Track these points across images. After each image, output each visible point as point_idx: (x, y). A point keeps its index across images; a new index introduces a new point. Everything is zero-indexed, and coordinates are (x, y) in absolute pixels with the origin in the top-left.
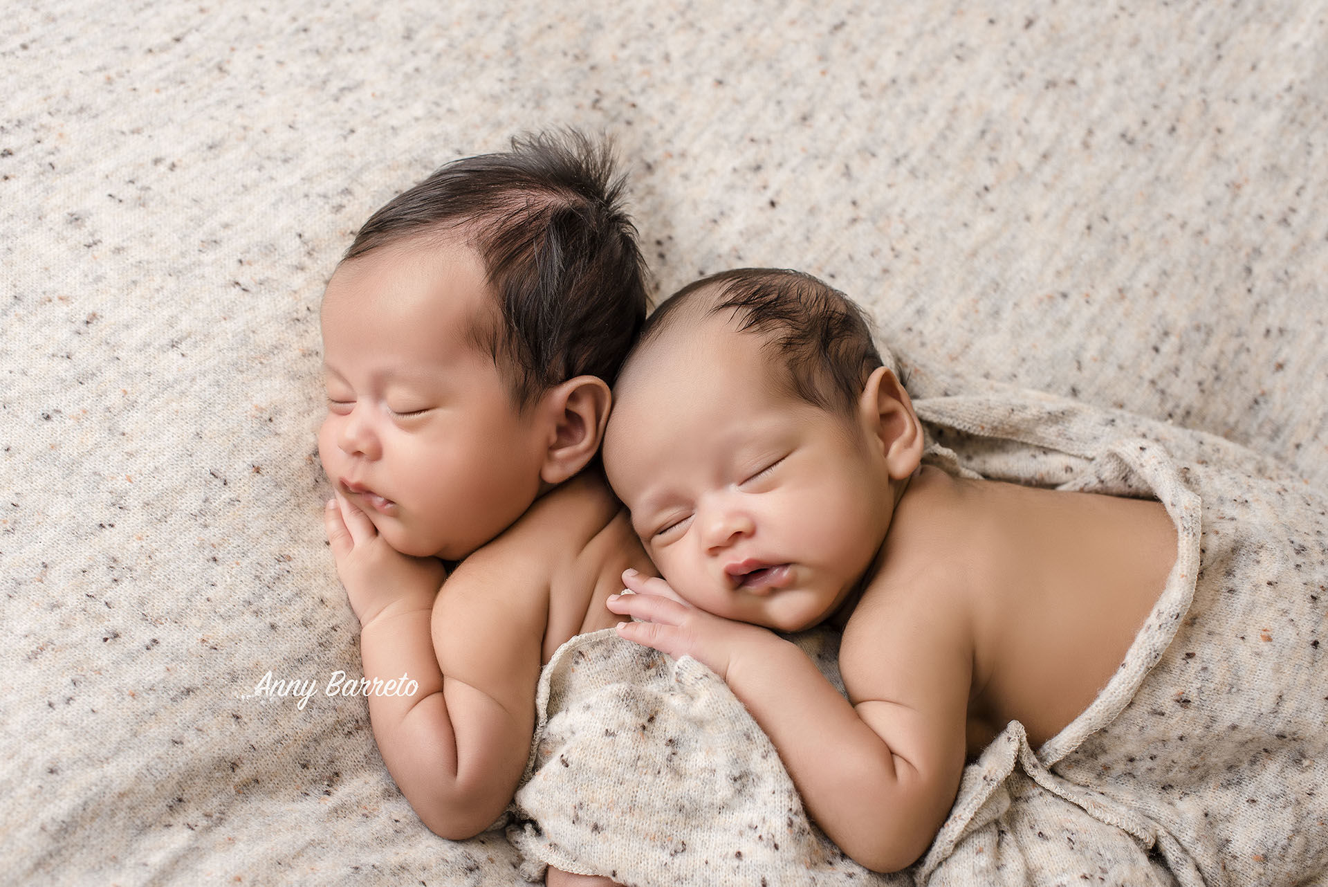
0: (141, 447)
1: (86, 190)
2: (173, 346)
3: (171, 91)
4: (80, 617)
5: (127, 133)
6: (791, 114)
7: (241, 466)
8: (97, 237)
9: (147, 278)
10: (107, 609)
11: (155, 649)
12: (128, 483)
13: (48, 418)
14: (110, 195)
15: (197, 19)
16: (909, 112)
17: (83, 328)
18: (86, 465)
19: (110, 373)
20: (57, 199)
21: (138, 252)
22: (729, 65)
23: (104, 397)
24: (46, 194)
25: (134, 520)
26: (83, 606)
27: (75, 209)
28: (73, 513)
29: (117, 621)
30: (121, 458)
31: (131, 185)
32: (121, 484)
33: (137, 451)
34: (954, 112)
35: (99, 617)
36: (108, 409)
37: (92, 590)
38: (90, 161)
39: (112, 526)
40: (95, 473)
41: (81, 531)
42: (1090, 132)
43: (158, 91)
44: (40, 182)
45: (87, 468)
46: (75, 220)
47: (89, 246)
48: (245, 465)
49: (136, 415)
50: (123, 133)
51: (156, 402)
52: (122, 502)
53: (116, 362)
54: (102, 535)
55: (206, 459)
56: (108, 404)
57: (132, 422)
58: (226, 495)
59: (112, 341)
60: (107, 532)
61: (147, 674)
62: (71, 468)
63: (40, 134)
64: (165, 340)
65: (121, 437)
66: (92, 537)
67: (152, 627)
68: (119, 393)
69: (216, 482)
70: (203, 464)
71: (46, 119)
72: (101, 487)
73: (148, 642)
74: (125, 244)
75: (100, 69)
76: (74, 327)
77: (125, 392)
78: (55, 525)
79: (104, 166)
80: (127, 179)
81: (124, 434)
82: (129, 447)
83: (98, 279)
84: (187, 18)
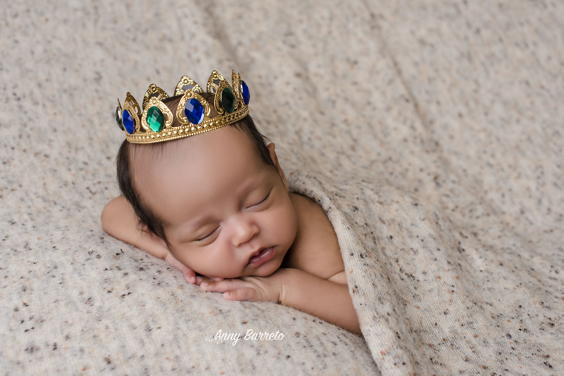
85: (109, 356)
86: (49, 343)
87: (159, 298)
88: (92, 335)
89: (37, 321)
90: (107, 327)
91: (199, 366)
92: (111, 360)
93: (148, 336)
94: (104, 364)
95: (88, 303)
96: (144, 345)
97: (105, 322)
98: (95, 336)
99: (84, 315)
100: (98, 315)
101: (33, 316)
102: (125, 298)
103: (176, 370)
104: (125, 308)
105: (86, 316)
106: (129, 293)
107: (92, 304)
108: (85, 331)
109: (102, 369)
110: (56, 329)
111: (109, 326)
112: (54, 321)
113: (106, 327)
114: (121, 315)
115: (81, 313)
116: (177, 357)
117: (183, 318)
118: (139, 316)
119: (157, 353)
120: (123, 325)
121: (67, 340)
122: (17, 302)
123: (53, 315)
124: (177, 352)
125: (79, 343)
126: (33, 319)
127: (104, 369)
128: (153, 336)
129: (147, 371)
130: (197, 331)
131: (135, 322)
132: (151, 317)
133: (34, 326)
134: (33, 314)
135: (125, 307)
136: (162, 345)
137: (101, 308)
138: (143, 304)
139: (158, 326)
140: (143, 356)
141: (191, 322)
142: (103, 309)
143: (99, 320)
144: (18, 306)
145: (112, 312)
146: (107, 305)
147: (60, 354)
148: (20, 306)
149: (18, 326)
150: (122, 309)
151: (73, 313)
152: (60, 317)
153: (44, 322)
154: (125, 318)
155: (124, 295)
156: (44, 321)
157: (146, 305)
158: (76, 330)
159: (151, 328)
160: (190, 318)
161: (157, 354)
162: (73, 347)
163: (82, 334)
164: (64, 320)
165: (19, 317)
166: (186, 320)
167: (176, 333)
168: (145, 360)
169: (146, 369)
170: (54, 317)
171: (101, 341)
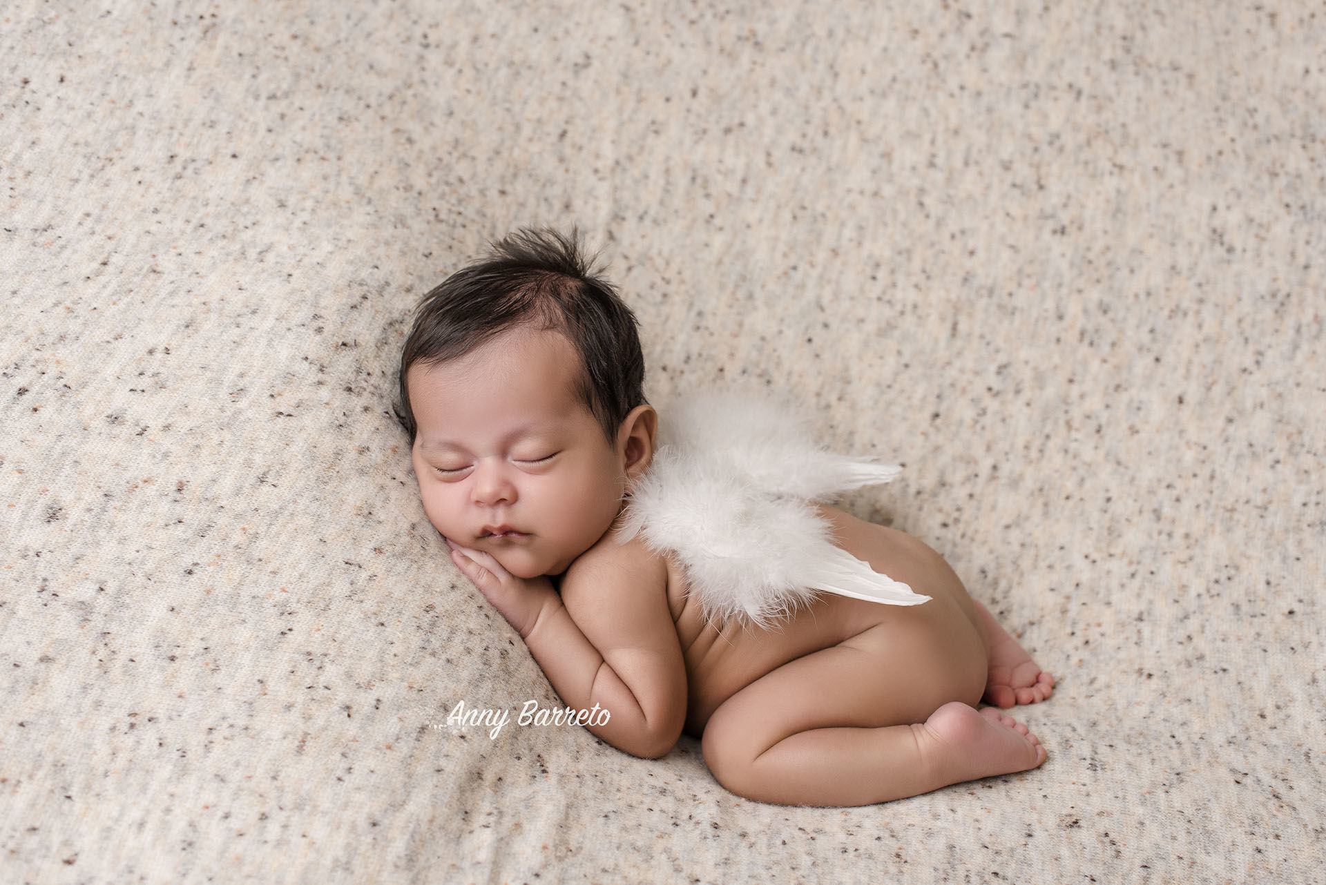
0: (280, 564)
1: (109, 394)
2: (262, 482)
3: (126, 300)
4: (314, 706)
5: (111, 340)
6: (557, 206)
7: (365, 553)
8: (143, 425)
9: (205, 439)
10: (328, 692)
11: (381, 707)
12: (284, 594)
13: (190, 572)
14: (131, 390)
15: (110, 246)
16: (636, 182)
17: (178, 496)
18: (242, 593)
19: (222, 520)
20: (89, 410)
21: (183, 424)
22: (502, 179)
23: (228, 540)
24: (75, 409)
25: (304, 619)
26: (310, 697)
27: (110, 412)
28: (255, 634)
29: (342, 696)
30: (268, 578)
31: (141, 376)
32: (279, 596)
33: (278, 569)
34: (667, 171)
35: (329, 700)
36: (237, 547)
37: (308, 682)
38: (96, 372)
39: (290, 630)
40: (254, 597)
41: (270, 644)
42: (769, 154)
43: (114, 304)
44: (66, 402)
45: (245, 594)
46: (114, 419)
47: (140, 434)
48: (368, 550)
49: (263, 543)
50: (108, 342)
51: (274, 529)
52: (288, 609)
53: (222, 510)
54: (288, 640)
55: (337, 554)
56: (235, 543)
57: (262, 547)
58: (364, 575)
59: (209, 495)
60: (290, 636)
61: (388, 727)
62: (233, 600)
63: (40, 367)
64: (252, 480)
65: (260, 563)
66: (281, 644)
67: (369, 691)
68: (239, 532)
69: (352, 568)
70: (336, 559)
71: (36, 355)
72: (265, 605)
73: (374, 703)
74: (169, 421)
75: (56, 305)
76: (170, 499)
77: (244, 529)
78: (247, 648)
79: (110, 371)
80: (137, 374)
81: (260, 560)
82: (270, 568)
83: (166, 455)
84: (102, 247)
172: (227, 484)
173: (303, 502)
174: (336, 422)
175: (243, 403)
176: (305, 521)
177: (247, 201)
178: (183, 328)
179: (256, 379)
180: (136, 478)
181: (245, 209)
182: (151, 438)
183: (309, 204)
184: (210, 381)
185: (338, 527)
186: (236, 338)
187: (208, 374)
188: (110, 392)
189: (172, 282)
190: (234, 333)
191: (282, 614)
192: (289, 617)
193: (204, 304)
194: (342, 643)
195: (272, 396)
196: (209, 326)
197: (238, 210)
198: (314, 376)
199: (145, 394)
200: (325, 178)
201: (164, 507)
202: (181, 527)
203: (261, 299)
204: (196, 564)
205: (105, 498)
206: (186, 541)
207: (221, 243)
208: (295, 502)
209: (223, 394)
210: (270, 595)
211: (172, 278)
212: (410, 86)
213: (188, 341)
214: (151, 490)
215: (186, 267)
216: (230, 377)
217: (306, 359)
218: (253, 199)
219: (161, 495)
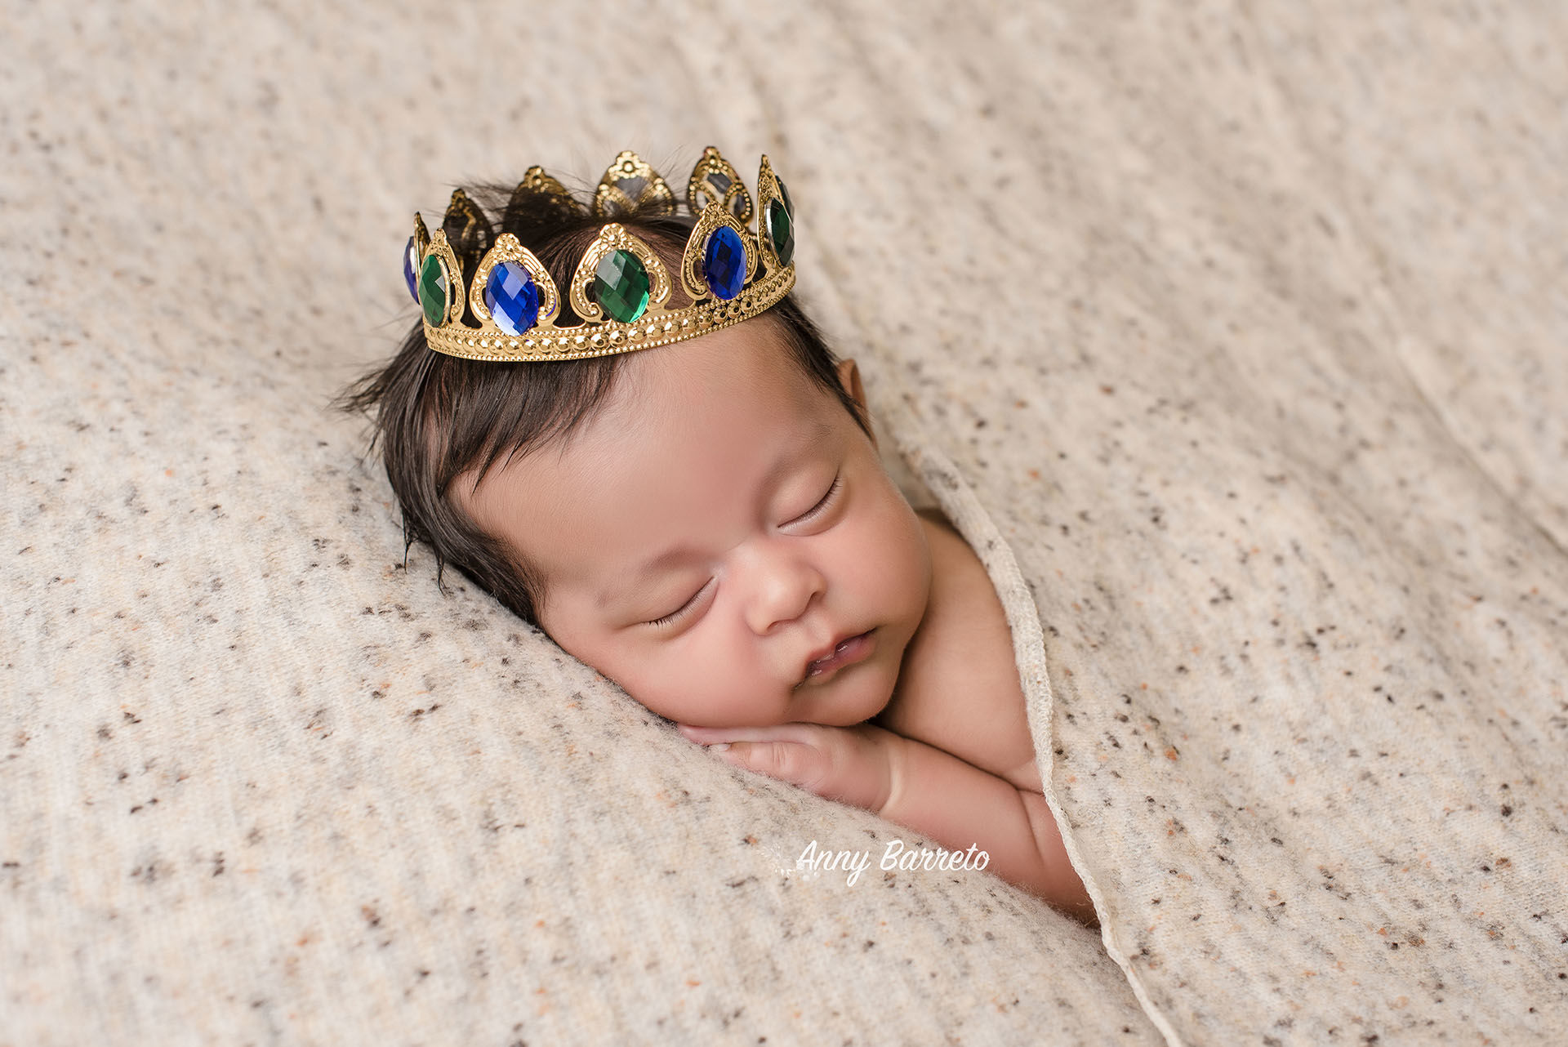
85: (376, 901)
86: (200, 851)
87: (520, 734)
88: (328, 832)
89: (165, 777)
90: (371, 810)
91: (628, 954)
92: (379, 914)
93: (490, 847)
94: (362, 925)
95: (315, 727)
96: (474, 874)
97: (366, 792)
98: (336, 837)
99: (304, 768)
100: (342, 771)
101: (153, 760)
102: (421, 723)
103: (565, 964)
104: (423, 754)
105: (310, 770)
106: (434, 708)
107: (326, 731)
108: (305, 817)
109: (356, 941)
110: (222, 808)
111: (377, 805)
112: (216, 778)
113: (367, 810)
114: (410, 773)
115: (293, 758)
116: (567, 923)
117: (588, 805)
118: (464, 783)
119: (512, 904)
120: (418, 805)
121: (253, 843)
122: (104, 706)
123: (213, 757)
124: (568, 907)
125: (289, 857)
126: (155, 770)
127: (361, 944)
128: (502, 849)
129: (481, 958)
130: (622, 848)
131: (454, 799)
132: (501, 790)
133: (158, 795)
134: (153, 752)
135: (423, 751)
136: (528, 881)
137: (353, 747)
138: (475, 748)
139: (516, 820)
140: (472, 910)
141: (607, 818)
142: (360, 753)
143: (347, 785)
144: (108, 721)
145: (384, 762)
146: (369, 741)
147: (234, 890)
148: (115, 721)
149: (111, 791)
150: (413, 755)
151: (271, 758)
152: (232, 768)
153: (186, 781)
154: (423, 783)
155: (419, 712)
156: (187, 777)
157: (483, 752)
158: (278, 815)
159: (498, 824)
160: (606, 808)
161: (512, 909)
162: (270, 868)
163: (298, 828)
164: (245, 778)
165: (111, 758)
166: (595, 813)
167: (566, 849)
168: (476, 922)
169: (480, 952)
170: (214, 765)
171: (353, 851)
172: (442, 868)
173: (583, 828)
174: (505, 680)
175: (343, 732)
176: (615, 858)
177: (20, 446)
178: (122, 671)
179: (325, 685)
180: (281, 947)
181: (30, 457)
182: (243, 866)
183: (117, 408)
184: (254, 725)
185: (669, 840)
186: (228, 642)
187: (239, 719)
188: (98, 834)
189: (28, 613)
190: (217, 637)
191: (726, 1023)
192: (739, 1021)
193: (119, 616)
194: (849, 1009)
195: (376, 694)
196: (160, 644)
197: (20, 464)
198: (406, 633)
199: (160, 805)
200: (99, 367)
201: (374, 965)
202: (435, 983)
203: (208, 562)
204: (518, 1027)
205: (260, 1011)
206: (464, 998)
207: (48, 519)
208: (573, 836)
209: (295, 733)
210: (682, 1003)
211: (23, 606)
212: (73, 210)
213: (152, 684)
214: (326, 952)
215: (25, 579)
216: (278, 702)
217: (369, 611)
218: (26, 439)
219: (351, 949)
